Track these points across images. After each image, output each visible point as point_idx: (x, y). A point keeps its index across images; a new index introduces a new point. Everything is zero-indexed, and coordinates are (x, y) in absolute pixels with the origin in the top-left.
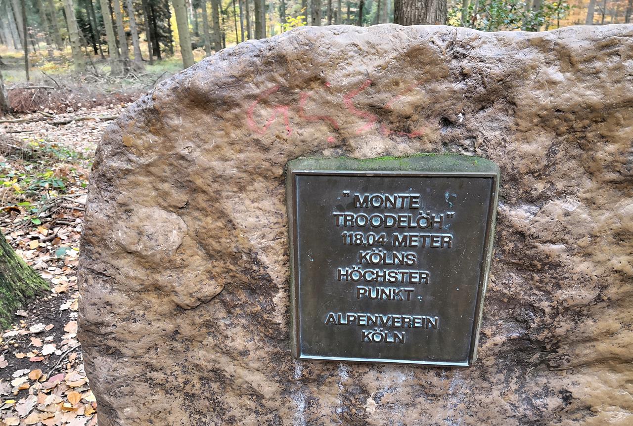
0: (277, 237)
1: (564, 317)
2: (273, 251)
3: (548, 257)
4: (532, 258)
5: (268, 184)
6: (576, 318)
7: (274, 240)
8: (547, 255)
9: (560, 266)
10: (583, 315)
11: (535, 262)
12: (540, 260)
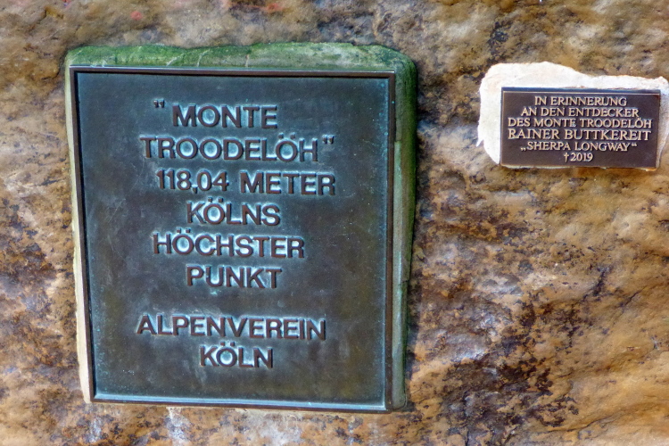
0: (51, 180)
1: (546, 323)
2: (44, 203)
3: (505, 214)
4: (479, 216)
5: (34, 88)
6: (569, 325)
7: (45, 183)
8: (503, 211)
9: (527, 230)
10: (580, 320)
11: (485, 224)
12: (493, 221)
